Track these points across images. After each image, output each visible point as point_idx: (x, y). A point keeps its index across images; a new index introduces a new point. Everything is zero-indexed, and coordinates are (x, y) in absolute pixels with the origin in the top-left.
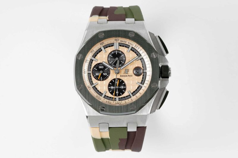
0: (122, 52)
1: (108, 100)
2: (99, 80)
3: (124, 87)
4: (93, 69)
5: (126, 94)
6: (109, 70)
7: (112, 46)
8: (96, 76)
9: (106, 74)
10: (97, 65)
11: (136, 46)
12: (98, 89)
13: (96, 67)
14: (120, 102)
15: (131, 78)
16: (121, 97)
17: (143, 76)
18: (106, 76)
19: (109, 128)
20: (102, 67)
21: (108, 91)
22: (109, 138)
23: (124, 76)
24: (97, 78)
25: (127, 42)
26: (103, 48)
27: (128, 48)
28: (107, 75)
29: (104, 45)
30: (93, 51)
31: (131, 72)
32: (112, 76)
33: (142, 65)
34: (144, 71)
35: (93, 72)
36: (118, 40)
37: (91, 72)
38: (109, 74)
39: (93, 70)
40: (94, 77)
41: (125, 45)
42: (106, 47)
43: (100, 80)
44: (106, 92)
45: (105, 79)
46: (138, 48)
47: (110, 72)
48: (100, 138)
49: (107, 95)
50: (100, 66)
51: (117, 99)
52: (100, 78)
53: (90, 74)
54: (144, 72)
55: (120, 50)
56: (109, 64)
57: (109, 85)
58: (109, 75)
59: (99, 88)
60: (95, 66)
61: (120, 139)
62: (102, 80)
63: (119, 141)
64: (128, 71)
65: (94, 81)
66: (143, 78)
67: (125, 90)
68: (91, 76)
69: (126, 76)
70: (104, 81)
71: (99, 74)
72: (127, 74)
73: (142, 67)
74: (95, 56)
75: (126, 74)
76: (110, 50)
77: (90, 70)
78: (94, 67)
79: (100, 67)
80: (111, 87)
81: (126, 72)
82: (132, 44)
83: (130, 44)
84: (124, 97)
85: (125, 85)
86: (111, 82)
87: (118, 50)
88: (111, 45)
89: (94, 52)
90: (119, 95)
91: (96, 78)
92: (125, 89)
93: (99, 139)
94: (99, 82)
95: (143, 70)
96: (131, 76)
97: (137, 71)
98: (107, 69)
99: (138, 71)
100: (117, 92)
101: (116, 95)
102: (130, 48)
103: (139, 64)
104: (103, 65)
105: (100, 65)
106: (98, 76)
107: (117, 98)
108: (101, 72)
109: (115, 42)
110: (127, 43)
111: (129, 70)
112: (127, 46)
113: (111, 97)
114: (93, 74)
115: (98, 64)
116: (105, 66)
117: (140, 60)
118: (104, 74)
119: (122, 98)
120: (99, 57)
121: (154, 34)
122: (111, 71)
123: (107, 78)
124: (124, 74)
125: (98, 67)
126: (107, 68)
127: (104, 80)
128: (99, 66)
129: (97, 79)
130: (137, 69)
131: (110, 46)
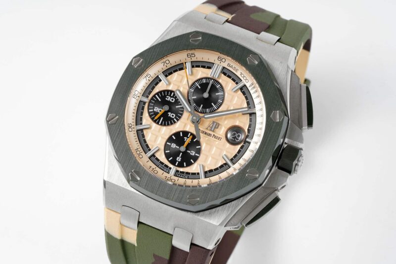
0: (221, 86)
1: (154, 166)
2: (155, 121)
3: (196, 154)
4: (154, 96)
5: (194, 168)
6: (183, 111)
7: (209, 68)
8: (154, 111)
9: (173, 116)
10: (164, 91)
11: (253, 86)
12: (146, 138)
13: (161, 94)
14: (176, 178)
15: (217, 142)
16: (181, 170)
17: (242, 147)
18: (173, 119)
19: (139, 223)
20: (172, 100)
21: (162, 148)
22: (136, 245)
23: (206, 133)
24: (153, 116)
25: (240, 71)
26: (189, 65)
27: (237, 83)
28: (175, 118)
29: (194, 59)
30: (167, 62)
31: (221, 132)
32: (184, 124)
33: (250, 126)
34: (247, 140)
35: (150, 102)
36: (223, 60)
37: (147, 100)
38: (180, 117)
39: (152, 99)
40: (149, 113)
41: (233, 77)
42: (196, 65)
43: (158, 123)
44: (157, 149)
45: (168, 125)
46: (254, 90)
47: (182, 114)
48: (119, 237)
49: (157, 155)
50: (170, 96)
51: (173, 171)
52: (159, 118)
53: (145, 103)
54: (245, 142)
55: (220, 81)
56: (188, 99)
57: (170, 139)
58: (178, 120)
59: (149, 137)
60: (160, 92)
61: (155, 256)
62: (161, 124)
63: (154, 260)
64: (217, 128)
65: (146, 119)
66: (239, 151)
67: (195, 161)
68: (143, 108)
69: (210, 135)
70: (164, 128)
71: (160, 111)
72: (213, 131)
73: (246, 131)
74: (168, 73)
75: (211, 130)
76: (201, 73)
77: (148, 97)
78: (157, 94)
79: (169, 99)
80: (173, 144)
81: (212, 127)
82: (246, 79)
83: (244, 77)
84: (188, 173)
85: (199, 151)
86: (177, 134)
87: (217, 79)
88: (207, 65)
89: (169, 66)
90: (181, 165)
91: (150, 116)
92: (196, 159)
93: (116, 239)
94: (154, 125)
95: (247, 137)
96: (219, 139)
97: (234, 134)
98: (179, 106)
99: (237, 136)
100: (179, 159)
101: (173, 162)
102: (240, 85)
103: (243, 122)
104: (176, 97)
105: (171, 94)
106: (156, 113)
107: (174, 169)
108: (166, 108)
109: (217, 62)
110: (238, 74)
111: (220, 126)
112: (236, 79)
113: (162, 163)
114: (149, 106)
115: (168, 91)
116: (178, 100)
117: (248, 115)
118: (170, 113)
119: (183, 172)
120: (174, 79)
121: (299, 79)
122: (186, 115)
123: (172, 124)
124: (207, 129)
125: (165, 96)
126: (181, 105)
127: (165, 125)
128: (168, 95)
129: (152, 119)
130: (236, 130)
131: (204, 67)
